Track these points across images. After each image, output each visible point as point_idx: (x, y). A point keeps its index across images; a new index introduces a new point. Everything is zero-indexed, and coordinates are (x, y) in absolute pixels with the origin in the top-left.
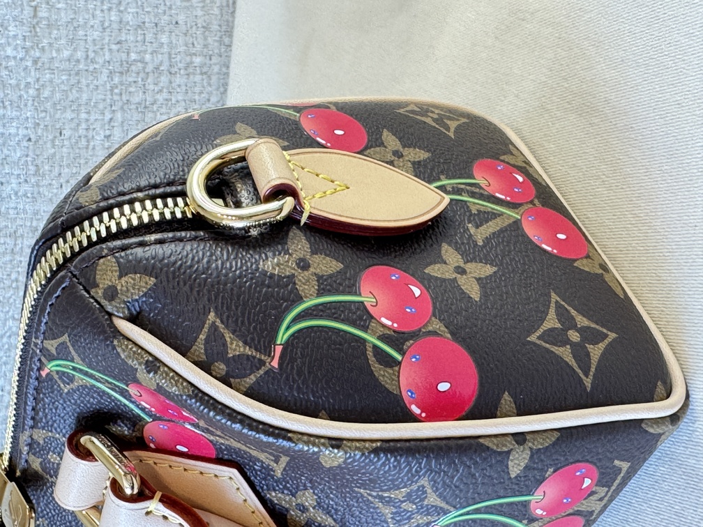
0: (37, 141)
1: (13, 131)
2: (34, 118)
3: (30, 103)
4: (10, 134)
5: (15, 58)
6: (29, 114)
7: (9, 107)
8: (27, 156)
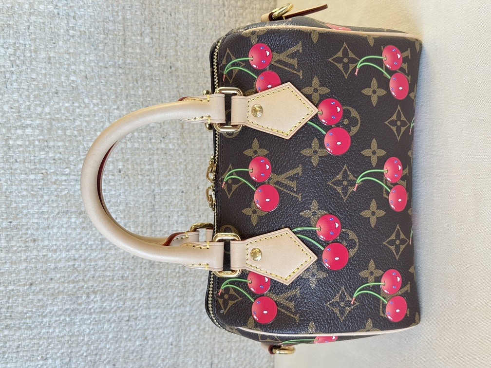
0: (186, 193)
1: (174, 187)
2: (184, 180)
3: (182, 172)
4: (173, 190)
5: (173, 149)
6: (182, 178)
7: (172, 175)
8: (182, 201)
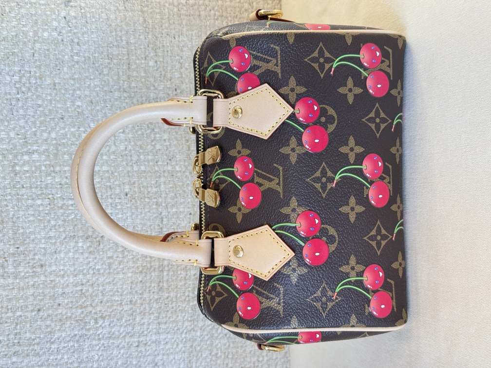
1: (181, 210)
2: (192, 202)
3: (190, 193)
4: (180, 212)
5: (180, 171)
6: (189, 200)
7: (179, 197)
8: (190, 223)
